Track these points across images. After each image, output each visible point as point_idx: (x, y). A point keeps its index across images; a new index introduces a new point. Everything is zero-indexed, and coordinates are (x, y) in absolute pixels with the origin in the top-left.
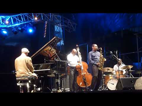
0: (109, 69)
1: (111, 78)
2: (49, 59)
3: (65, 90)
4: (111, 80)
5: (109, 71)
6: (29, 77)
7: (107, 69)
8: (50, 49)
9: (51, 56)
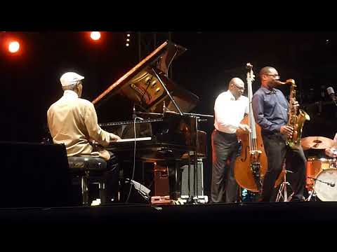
0: (320, 142)
1: (324, 167)
2: (147, 108)
3: (193, 201)
4: (327, 173)
5: (320, 147)
6: (86, 159)
7: (314, 141)
8: (147, 79)
9: (151, 101)
